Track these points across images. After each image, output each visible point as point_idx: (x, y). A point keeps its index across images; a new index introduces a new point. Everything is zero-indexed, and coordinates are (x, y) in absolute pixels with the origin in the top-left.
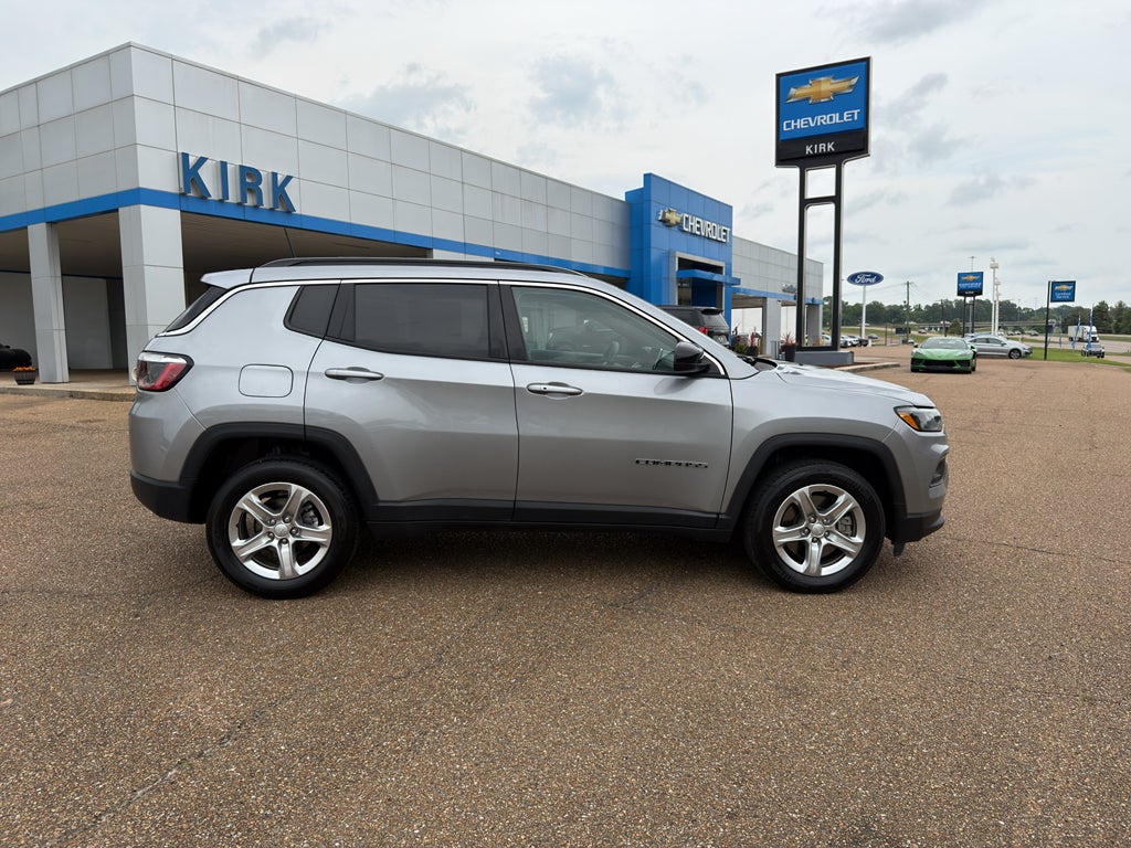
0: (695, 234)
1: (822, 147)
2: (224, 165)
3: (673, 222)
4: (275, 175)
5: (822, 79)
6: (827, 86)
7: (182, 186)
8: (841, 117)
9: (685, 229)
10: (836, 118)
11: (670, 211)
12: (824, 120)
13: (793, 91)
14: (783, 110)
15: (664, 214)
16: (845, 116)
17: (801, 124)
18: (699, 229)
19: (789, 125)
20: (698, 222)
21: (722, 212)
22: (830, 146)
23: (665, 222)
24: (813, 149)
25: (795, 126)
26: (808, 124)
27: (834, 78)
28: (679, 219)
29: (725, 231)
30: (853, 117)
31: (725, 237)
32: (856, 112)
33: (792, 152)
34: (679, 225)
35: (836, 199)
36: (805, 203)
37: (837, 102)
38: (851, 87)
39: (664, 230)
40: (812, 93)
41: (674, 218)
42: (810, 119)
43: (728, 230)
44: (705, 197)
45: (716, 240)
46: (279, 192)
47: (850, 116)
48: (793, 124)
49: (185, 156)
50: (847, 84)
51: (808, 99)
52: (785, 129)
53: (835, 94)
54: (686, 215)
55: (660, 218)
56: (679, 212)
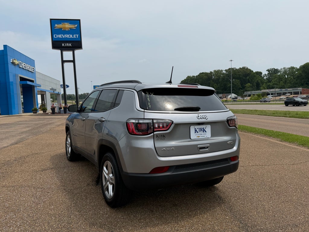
0: (24, 69)
1: (67, 45)
3: (16, 63)
5: (66, 23)
6: (67, 26)
8: (73, 36)
9: (21, 67)
10: (71, 36)
11: (15, 60)
12: (67, 36)
13: (56, 25)
14: (53, 31)
15: (13, 60)
16: (74, 36)
17: (60, 36)
18: (25, 67)
19: (56, 36)
20: (25, 65)
21: (31, 62)
22: (70, 45)
23: (13, 63)
24: (65, 45)
25: (58, 37)
26: (62, 37)
27: (70, 24)
28: (18, 63)
29: (33, 68)
30: (77, 37)
31: (33, 70)
32: (77, 35)
33: (56, 45)
34: (18, 65)
35: (73, 61)
36: (63, 62)
37: (71, 31)
38: (75, 27)
39: (13, 66)
40: (63, 27)
41: (16, 62)
42: (63, 35)
43: (34, 68)
44: (26, 56)
45: (31, 71)
47: (75, 36)
48: (57, 36)
50: (73, 26)
51: (62, 29)
52: (54, 37)
53: (70, 29)
54: (20, 62)
55: (11, 62)
56: (18, 60)
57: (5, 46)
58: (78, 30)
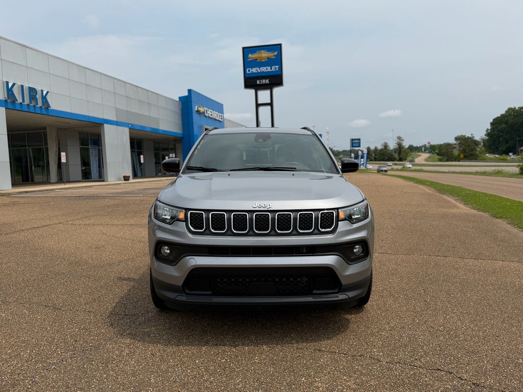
0: (210, 118)
1: (264, 81)
2: (22, 86)
3: (201, 111)
4: (42, 91)
5: (262, 51)
6: (265, 54)
7: (6, 96)
8: (271, 69)
9: (206, 115)
10: (269, 68)
11: (200, 107)
12: (264, 69)
13: (250, 55)
14: (247, 64)
15: (198, 107)
16: (273, 68)
17: (254, 70)
18: (211, 115)
19: (249, 71)
20: (211, 112)
21: (219, 107)
22: (267, 81)
23: (198, 111)
24: (260, 82)
25: (252, 71)
26: (258, 71)
27: (267, 51)
28: (204, 110)
29: (221, 116)
30: (276, 69)
31: (221, 119)
32: (277, 67)
33: (251, 82)
34: (203, 113)
35: (271, 104)
36: (258, 105)
37: (270, 62)
38: (274, 56)
39: (198, 115)
40: (258, 57)
41: (202, 110)
42: (258, 68)
43: (223, 115)
45: (218, 120)
46: (44, 98)
47: (275, 68)
49: (7, 83)
50: (272, 54)
51: (257, 60)
52: (248, 72)
53: (268, 58)
54: (206, 109)
55: (196, 110)
56: (203, 107)
57: (190, 91)
58: (279, 60)
